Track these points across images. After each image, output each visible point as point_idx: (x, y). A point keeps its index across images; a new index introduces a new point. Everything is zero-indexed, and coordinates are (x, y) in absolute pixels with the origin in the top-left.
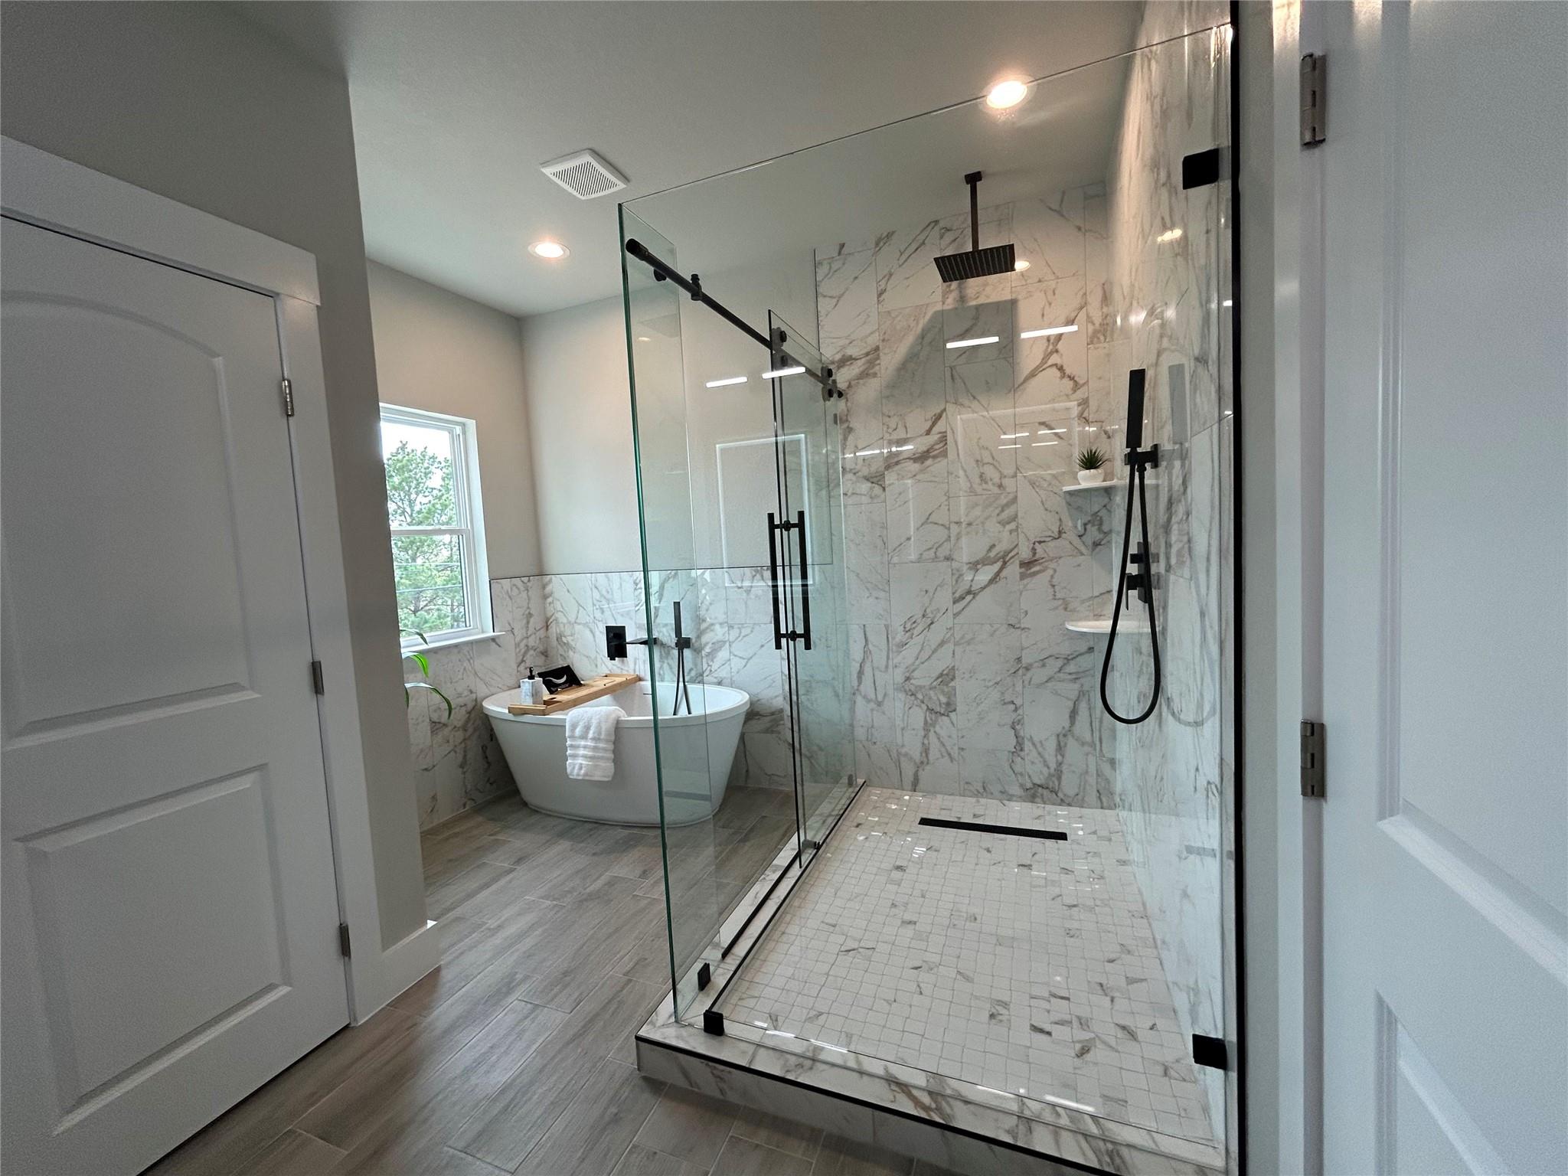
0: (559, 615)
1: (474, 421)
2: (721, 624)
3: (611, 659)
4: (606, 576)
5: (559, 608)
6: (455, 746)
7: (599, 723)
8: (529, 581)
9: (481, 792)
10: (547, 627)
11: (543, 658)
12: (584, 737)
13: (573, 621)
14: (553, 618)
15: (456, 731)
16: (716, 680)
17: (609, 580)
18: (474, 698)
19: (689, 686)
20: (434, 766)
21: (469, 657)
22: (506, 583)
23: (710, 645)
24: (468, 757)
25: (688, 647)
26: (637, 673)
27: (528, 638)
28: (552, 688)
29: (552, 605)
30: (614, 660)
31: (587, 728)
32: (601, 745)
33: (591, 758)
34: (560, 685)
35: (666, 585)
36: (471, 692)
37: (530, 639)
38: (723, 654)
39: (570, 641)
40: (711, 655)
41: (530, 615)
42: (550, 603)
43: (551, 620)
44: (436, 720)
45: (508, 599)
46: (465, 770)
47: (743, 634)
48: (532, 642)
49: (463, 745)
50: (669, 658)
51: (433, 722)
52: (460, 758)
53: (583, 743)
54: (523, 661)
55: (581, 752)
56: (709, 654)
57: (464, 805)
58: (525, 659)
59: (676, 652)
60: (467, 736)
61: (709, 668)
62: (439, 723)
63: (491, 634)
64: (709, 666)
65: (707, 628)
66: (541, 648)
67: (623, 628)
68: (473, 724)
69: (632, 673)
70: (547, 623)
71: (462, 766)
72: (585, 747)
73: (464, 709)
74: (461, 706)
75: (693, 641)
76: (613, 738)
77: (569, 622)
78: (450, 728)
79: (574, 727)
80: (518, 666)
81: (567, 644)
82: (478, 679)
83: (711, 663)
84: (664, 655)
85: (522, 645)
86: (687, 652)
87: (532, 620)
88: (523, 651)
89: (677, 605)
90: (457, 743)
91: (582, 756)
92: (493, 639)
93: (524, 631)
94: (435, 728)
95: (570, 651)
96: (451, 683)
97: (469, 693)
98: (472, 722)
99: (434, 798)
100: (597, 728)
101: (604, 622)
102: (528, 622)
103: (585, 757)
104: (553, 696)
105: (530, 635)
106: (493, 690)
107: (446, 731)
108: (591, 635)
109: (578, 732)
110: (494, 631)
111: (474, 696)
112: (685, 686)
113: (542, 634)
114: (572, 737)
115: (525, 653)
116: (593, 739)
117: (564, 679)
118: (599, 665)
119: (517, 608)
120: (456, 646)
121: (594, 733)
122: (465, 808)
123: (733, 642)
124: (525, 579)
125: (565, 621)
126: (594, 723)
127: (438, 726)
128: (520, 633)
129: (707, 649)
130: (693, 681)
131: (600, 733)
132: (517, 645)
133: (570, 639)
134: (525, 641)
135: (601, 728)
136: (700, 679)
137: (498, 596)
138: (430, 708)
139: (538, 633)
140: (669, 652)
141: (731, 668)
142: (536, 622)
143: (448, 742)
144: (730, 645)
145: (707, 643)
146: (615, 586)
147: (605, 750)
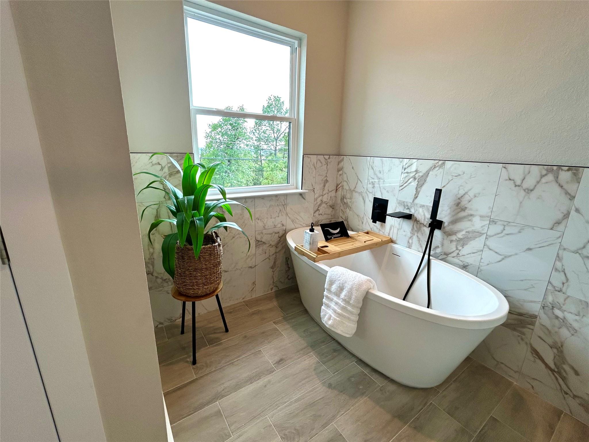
0: (345, 184)
1: (306, 35)
2: (481, 216)
3: (373, 222)
4: (381, 160)
5: (345, 179)
6: (270, 256)
7: (351, 289)
8: (329, 158)
9: (282, 283)
10: (337, 190)
11: (331, 209)
12: (338, 294)
13: (353, 189)
14: (341, 185)
15: (271, 247)
16: (461, 264)
17: (382, 163)
18: (284, 229)
19: (433, 261)
20: (255, 266)
21: (284, 203)
22: (314, 158)
23: (464, 233)
24: (277, 263)
25: (439, 228)
26: (391, 236)
27: (323, 196)
28: (328, 236)
29: (341, 176)
30: (376, 223)
31: (341, 289)
32: (349, 308)
33: (339, 315)
34: (334, 234)
35: (431, 173)
36: (283, 225)
37: (324, 197)
38: (476, 244)
39: (349, 202)
40: (463, 242)
41: (327, 181)
42: (340, 175)
43: (339, 186)
44: (259, 239)
45: (314, 169)
46: (274, 270)
47: (505, 232)
48: (325, 199)
49: (274, 256)
50: (420, 233)
51: (257, 241)
52: (272, 264)
53: (335, 299)
54: (318, 210)
55: (333, 305)
56: (460, 240)
57: (272, 289)
58: (319, 209)
59: (427, 230)
60: (277, 251)
61: (458, 251)
62: (261, 241)
63: (300, 191)
64: (457, 249)
65: (464, 217)
66: (331, 203)
67: (386, 201)
68: (282, 244)
69: (387, 234)
70: (337, 187)
71: (272, 268)
72: (337, 303)
73: (277, 235)
74: (275, 233)
75: (446, 224)
76: (360, 305)
77: (350, 190)
78: (268, 245)
79: (332, 283)
80: (314, 213)
81: (346, 204)
82: (288, 218)
83: (460, 248)
84: (415, 228)
85: (319, 200)
86: (437, 232)
87: (327, 185)
88: (319, 204)
89: (438, 192)
90: (271, 254)
91: (333, 310)
92: (301, 194)
93: (321, 191)
94: (259, 244)
95: (348, 209)
96: (271, 218)
97: (282, 226)
98: (281, 243)
99: (254, 283)
100: (349, 292)
101: (373, 193)
102: (324, 186)
103: (335, 311)
104: (326, 244)
105: (325, 194)
106: (297, 226)
107: (265, 247)
108: (363, 201)
109: (334, 288)
110: (302, 189)
111: (284, 228)
112: (429, 260)
113: (333, 194)
114: (329, 290)
115: (320, 205)
116: (344, 300)
117: (338, 230)
118: (364, 223)
119: (319, 175)
120: (276, 196)
121: (345, 296)
122: (272, 291)
123: (490, 236)
124: (327, 157)
125: (348, 188)
126: (348, 287)
127: (260, 243)
128: (318, 192)
129: (460, 235)
130: (437, 257)
131: (350, 298)
132: (316, 200)
133: (349, 201)
134: (320, 198)
135: (352, 294)
136: (445, 257)
137: (308, 166)
138: (256, 232)
139: (330, 194)
140: (420, 227)
141: (481, 258)
142: (331, 186)
143: (266, 253)
144: (486, 238)
145: (461, 230)
146: (386, 169)
147: (351, 313)
